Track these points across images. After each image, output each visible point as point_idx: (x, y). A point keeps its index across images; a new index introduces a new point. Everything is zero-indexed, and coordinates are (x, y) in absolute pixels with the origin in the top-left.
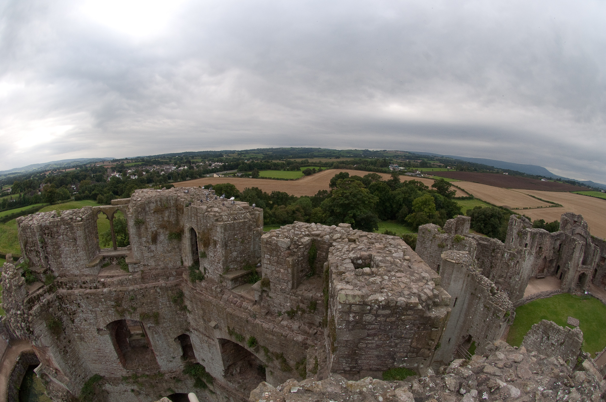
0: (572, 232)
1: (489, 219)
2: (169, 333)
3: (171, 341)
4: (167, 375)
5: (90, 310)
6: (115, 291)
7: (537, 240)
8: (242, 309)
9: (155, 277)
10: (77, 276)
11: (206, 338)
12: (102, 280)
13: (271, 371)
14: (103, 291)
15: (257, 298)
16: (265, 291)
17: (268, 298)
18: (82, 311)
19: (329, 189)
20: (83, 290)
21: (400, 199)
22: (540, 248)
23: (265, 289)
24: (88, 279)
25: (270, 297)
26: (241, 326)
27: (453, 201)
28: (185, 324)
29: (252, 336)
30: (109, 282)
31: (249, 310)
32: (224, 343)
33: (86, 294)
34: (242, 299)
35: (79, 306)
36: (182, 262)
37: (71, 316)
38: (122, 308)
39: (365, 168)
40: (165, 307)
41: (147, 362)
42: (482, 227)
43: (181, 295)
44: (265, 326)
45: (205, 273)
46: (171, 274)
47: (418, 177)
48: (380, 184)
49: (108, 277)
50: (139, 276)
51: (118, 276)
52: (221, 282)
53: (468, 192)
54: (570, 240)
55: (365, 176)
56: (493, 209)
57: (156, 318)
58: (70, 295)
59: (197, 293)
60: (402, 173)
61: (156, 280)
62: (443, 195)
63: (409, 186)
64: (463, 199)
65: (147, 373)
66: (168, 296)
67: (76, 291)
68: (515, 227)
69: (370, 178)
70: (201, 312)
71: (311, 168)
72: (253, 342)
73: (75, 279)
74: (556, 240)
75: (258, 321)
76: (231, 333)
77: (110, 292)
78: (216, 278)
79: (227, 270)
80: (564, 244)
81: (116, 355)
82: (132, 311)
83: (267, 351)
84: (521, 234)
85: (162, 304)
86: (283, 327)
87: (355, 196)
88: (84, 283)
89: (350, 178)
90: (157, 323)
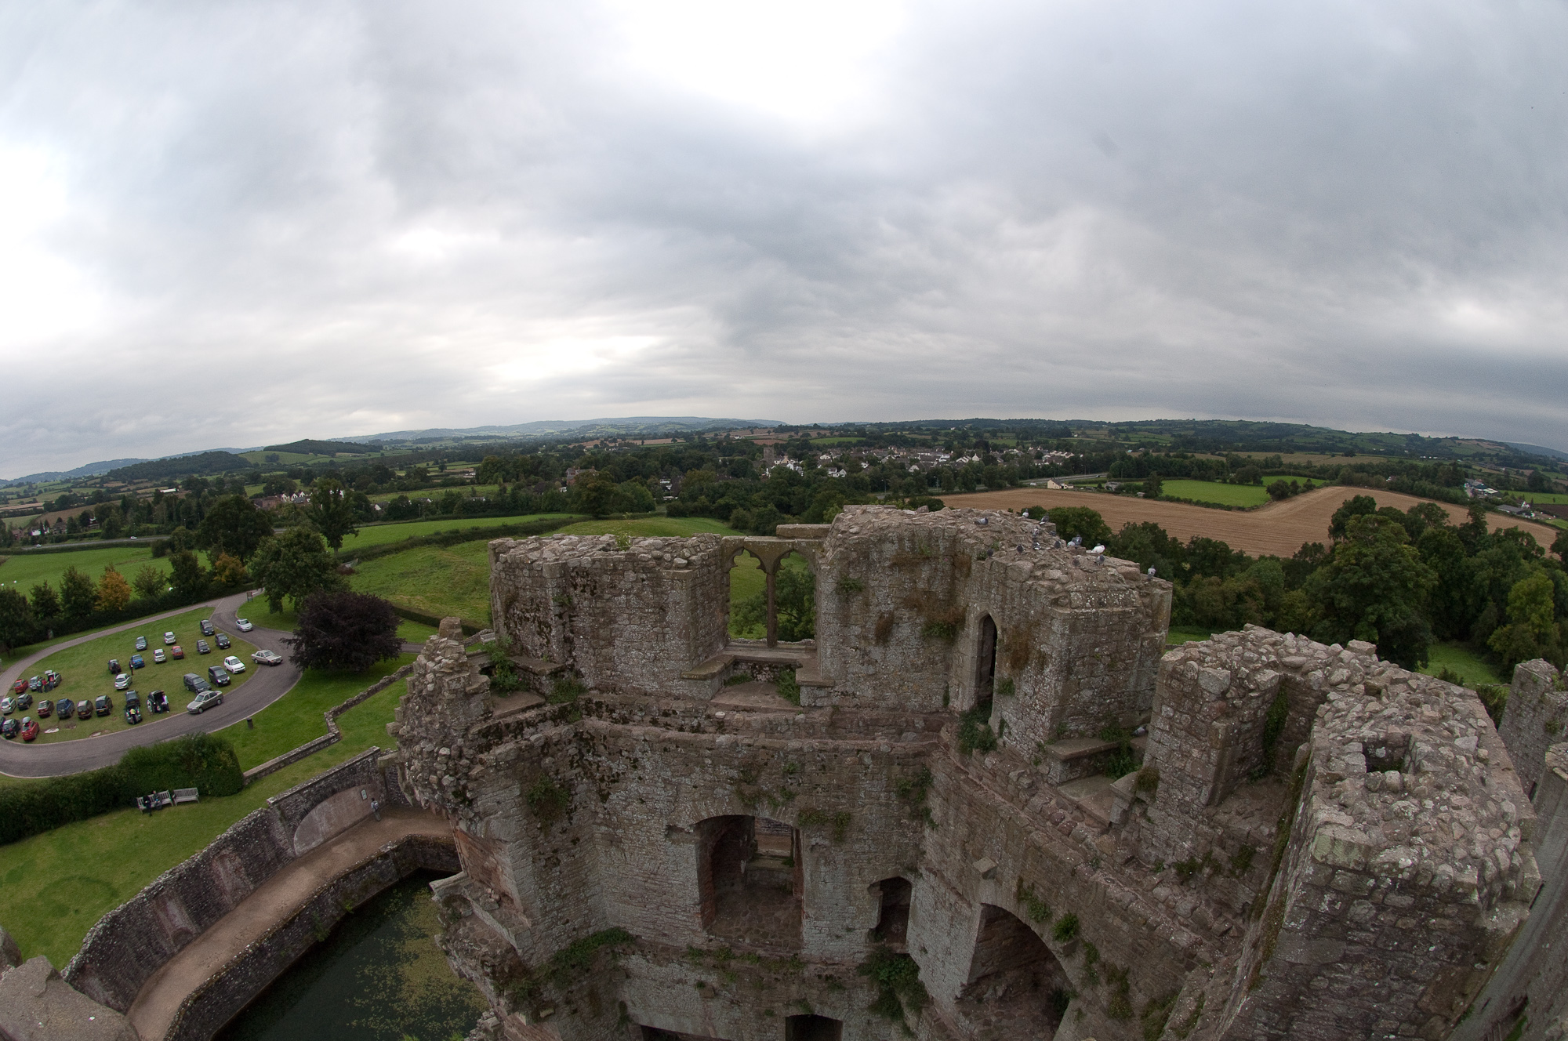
2: (861, 869)
3: (860, 887)
4: (812, 967)
5: (664, 781)
6: (749, 745)
8: (1070, 840)
9: (868, 725)
10: (651, 695)
11: (953, 898)
12: (720, 714)
13: (1079, 1011)
14: (714, 741)
15: (1115, 817)
16: (1138, 801)
17: (1143, 822)
18: (640, 778)
19: (1327, 542)
20: (657, 730)
21: (1482, 580)
23: (1142, 795)
24: (679, 706)
25: (1149, 820)
26: (1053, 882)
28: (912, 853)
29: (1073, 912)
30: (738, 721)
31: (1086, 845)
32: (994, 916)
33: (664, 740)
34: (1077, 813)
35: (635, 764)
36: (946, 699)
37: (603, 785)
38: (755, 788)
39: (1412, 488)
40: (872, 804)
41: (773, 927)
43: (924, 781)
44: (1114, 891)
45: (1001, 734)
46: (910, 726)
47: (1524, 519)
48: (1443, 534)
49: (736, 709)
50: (826, 719)
51: (766, 711)
52: (1037, 763)
55: (1411, 510)
57: (840, 827)
58: (617, 736)
59: (967, 781)
60: (1491, 505)
61: (866, 735)
63: (1506, 544)
65: (761, 952)
66: (889, 778)
67: (637, 731)
69: (1422, 516)
70: (963, 831)
71: (1289, 479)
72: (1069, 929)
73: (642, 701)
75: (1099, 877)
76: (1021, 895)
77: (736, 744)
78: (1025, 750)
79: (1059, 734)
81: (696, 894)
82: (781, 799)
83: (1092, 955)
85: (868, 794)
86: (1155, 901)
87: (1385, 565)
88: (666, 714)
89: (1376, 513)
90: (839, 838)
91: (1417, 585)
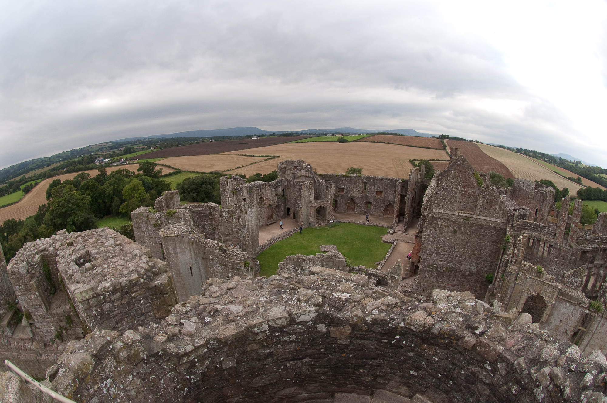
0: (294, 177)
1: (201, 187)
7: (255, 192)
19: (46, 202)
21: (110, 191)
22: (261, 198)
23: (31, 322)
27: (161, 179)
39: (74, 170)
42: (195, 196)
47: (123, 165)
48: (89, 182)
53: (174, 167)
54: (294, 183)
55: (75, 178)
56: (203, 177)
60: (108, 165)
62: (150, 176)
63: (116, 176)
64: (170, 175)
68: (227, 187)
69: (80, 179)
71: (29, 184)
74: (276, 187)
80: (288, 189)
84: (236, 192)
87: (69, 201)
89: (62, 184)
91: (83, 204)
